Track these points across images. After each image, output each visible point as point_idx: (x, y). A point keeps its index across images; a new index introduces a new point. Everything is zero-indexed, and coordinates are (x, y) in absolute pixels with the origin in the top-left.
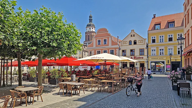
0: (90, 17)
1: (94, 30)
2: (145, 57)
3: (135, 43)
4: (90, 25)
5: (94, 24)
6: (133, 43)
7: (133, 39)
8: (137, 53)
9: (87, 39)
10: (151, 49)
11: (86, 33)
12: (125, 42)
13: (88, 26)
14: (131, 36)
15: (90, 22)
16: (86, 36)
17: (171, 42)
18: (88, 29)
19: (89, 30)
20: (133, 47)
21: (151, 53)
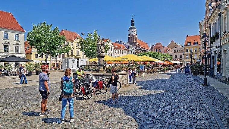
0: (132, 21)
1: (136, 33)
2: (183, 59)
3: (177, 51)
4: (133, 28)
5: (136, 28)
6: (176, 52)
7: (176, 50)
8: (179, 57)
9: (130, 41)
10: (186, 55)
11: (129, 35)
12: (172, 51)
13: (131, 29)
14: (175, 48)
15: (132, 26)
16: (129, 38)
17: (196, 52)
18: (131, 31)
19: (132, 33)
20: (176, 54)
21: (186, 57)
